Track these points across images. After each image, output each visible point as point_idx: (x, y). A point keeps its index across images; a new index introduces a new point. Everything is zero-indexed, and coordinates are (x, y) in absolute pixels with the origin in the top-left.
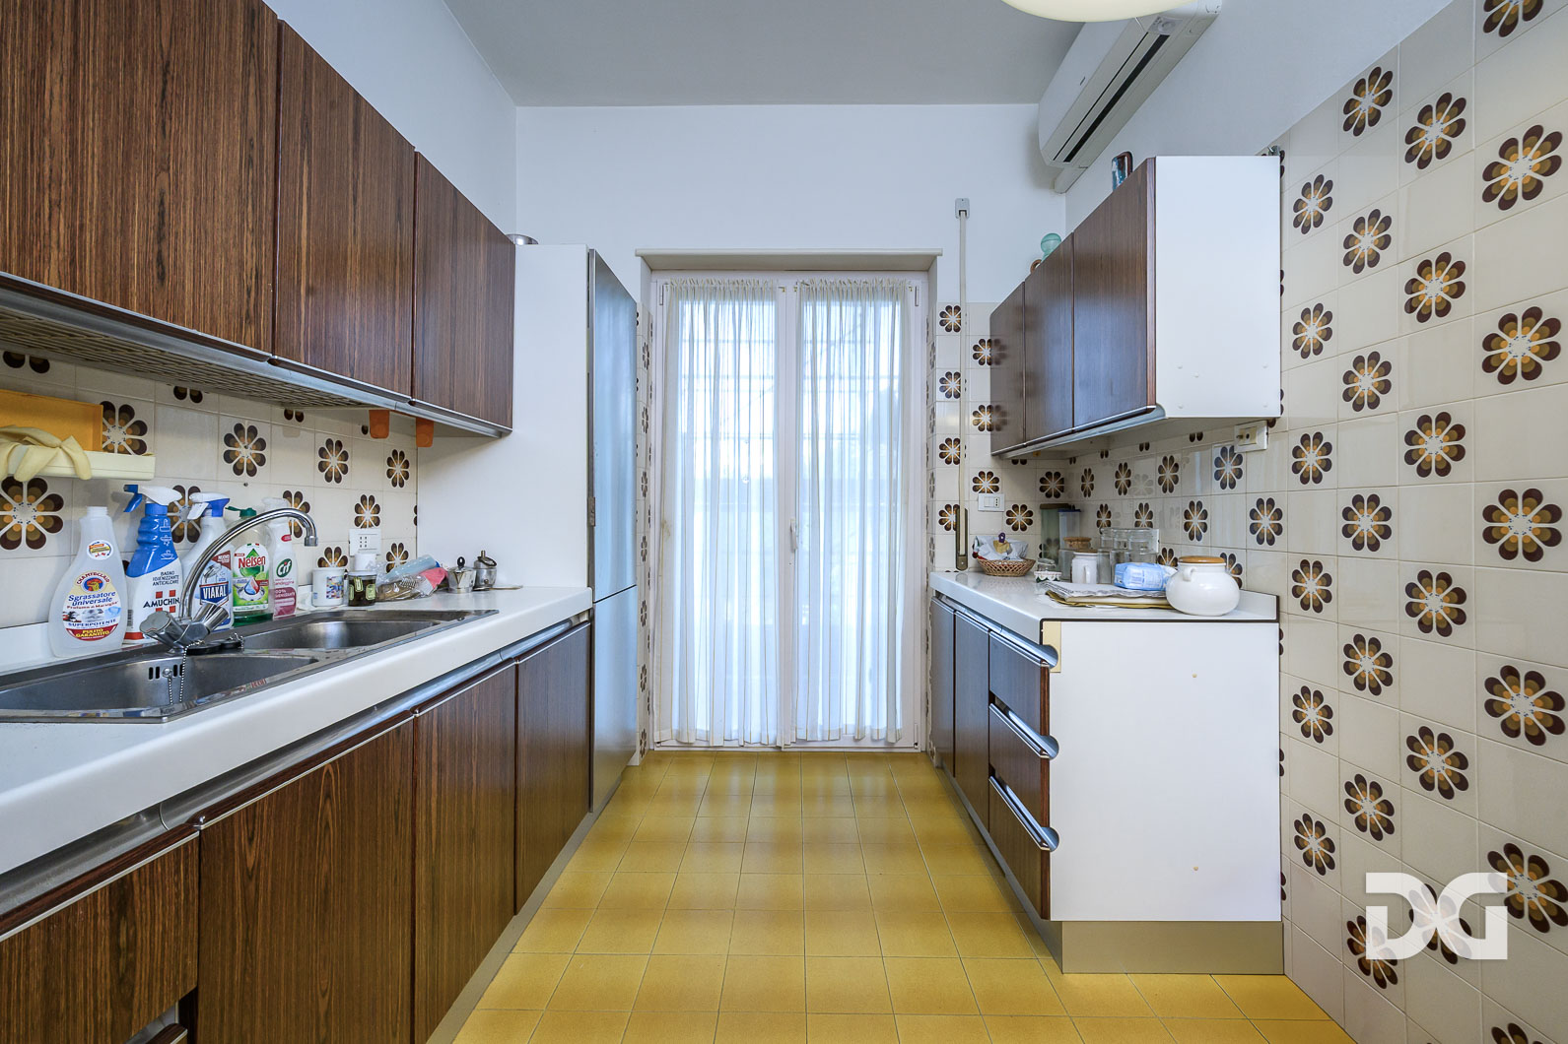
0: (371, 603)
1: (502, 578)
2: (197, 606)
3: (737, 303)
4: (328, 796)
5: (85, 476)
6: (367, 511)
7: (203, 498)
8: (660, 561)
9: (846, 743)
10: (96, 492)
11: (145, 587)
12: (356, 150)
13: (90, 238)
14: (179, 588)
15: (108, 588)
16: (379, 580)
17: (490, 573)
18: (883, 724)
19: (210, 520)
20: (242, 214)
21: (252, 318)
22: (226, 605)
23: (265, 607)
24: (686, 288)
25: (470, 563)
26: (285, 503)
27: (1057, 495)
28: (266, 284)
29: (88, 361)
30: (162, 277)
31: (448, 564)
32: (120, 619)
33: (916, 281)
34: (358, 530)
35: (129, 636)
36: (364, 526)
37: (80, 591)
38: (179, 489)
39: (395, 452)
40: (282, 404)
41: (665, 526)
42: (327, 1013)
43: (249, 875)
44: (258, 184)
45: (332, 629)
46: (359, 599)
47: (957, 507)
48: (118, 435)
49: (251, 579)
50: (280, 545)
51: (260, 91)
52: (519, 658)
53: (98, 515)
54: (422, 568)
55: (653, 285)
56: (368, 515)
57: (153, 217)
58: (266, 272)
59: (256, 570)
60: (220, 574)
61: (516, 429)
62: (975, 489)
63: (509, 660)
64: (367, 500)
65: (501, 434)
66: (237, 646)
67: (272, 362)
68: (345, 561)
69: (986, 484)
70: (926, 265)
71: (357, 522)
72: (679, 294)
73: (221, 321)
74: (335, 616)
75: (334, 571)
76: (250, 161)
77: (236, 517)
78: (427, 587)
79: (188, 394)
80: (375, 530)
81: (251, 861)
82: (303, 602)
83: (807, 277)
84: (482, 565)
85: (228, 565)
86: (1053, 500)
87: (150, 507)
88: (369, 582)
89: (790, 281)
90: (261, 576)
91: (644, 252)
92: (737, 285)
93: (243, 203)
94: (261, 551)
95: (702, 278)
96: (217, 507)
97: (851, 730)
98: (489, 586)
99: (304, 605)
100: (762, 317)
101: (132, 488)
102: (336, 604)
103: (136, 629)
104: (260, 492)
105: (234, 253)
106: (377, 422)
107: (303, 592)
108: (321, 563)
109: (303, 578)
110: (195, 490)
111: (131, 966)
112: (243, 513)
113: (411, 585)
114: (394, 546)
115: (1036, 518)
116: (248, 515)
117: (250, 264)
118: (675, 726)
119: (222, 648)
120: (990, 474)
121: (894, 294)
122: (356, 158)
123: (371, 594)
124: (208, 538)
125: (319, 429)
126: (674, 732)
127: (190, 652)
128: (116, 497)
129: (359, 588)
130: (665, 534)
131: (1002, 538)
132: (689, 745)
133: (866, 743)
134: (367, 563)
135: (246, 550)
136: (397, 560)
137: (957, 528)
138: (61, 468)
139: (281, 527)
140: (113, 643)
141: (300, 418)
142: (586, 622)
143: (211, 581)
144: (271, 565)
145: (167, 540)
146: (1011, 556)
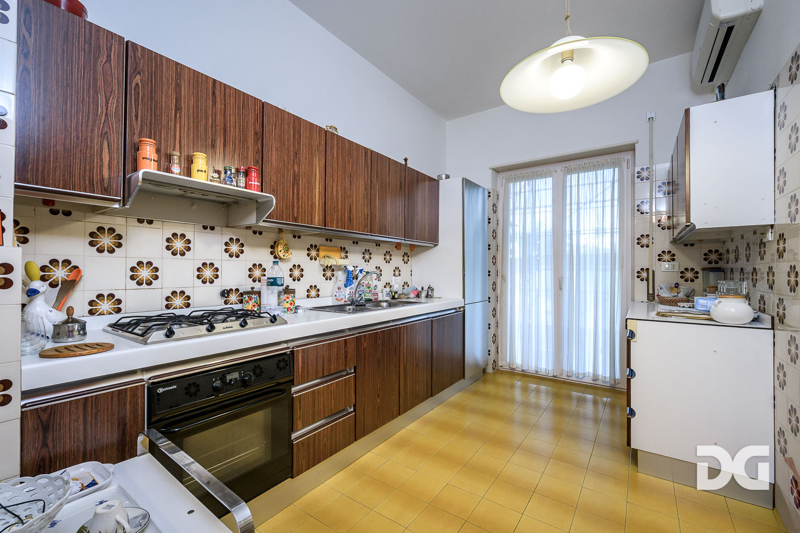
0: (396, 299)
1: (436, 294)
2: (357, 295)
3: (534, 181)
4: (379, 338)
5: (338, 265)
6: (397, 271)
7: (358, 269)
8: (501, 292)
9: (588, 380)
10: (339, 268)
11: (348, 290)
12: (389, 174)
13: (340, 216)
14: (354, 291)
15: (342, 290)
16: (399, 292)
17: (432, 292)
18: (608, 375)
19: (360, 274)
20: (364, 201)
21: (366, 226)
22: (363, 296)
23: (371, 297)
24: (512, 178)
25: (426, 288)
26: (375, 270)
27: (717, 262)
28: (369, 216)
29: (338, 239)
30: (350, 221)
31: (420, 289)
32: (344, 297)
33: (628, 156)
34: (394, 277)
35: (345, 301)
36: (396, 276)
37: (337, 290)
38: (354, 266)
39: (405, 253)
40: (375, 242)
41: (504, 278)
42: (379, 388)
43: (365, 349)
44: (367, 194)
45: (385, 304)
46: (393, 298)
47: (648, 269)
48: (343, 255)
49: (368, 290)
50: (374, 281)
51: (367, 170)
52: (433, 318)
53: (340, 273)
54: (412, 290)
55: (499, 178)
56: (397, 273)
57: (349, 209)
58: (369, 214)
59: (369, 287)
60: (362, 288)
61: (440, 244)
62: (659, 260)
63: (430, 318)
64: (397, 268)
65: (435, 246)
66: (364, 305)
67: (371, 235)
68: (391, 286)
69: (666, 257)
70: (631, 148)
71: (394, 275)
72: (508, 180)
73: (361, 228)
74: (386, 301)
75: (388, 289)
76: (366, 188)
77: (365, 273)
78: (412, 295)
79: (355, 242)
80: (399, 277)
81: (365, 346)
82: (380, 297)
83: (567, 164)
84: (430, 290)
85: (363, 286)
86: (713, 265)
87: (348, 271)
88: (396, 293)
89: (559, 167)
90: (370, 289)
91: (493, 167)
92: (534, 173)
93: (364, 199)
94: (370, 283)
95: (518, 172)
96: (361, 271)
97: (591, 375)
98: (431, 297)
99: (380, 298)
100: (544, 186)
101: (345, 267)
102: (388, 298)
103: (346, 300)
104: (370, 267)
105: (363, 211)
106: (398, 246)
107: (380, 295)
108: (385, 287)
109: (380, 291)
110: (357, 267)
111: (347, 355)
112: (366, 272)
113: (408, 295)
114: (405, 283)
115: (700, 275)
116: (367, 273)
117: (366, 213)
118: (508, 361)
119: (362, 305)
120: (669, 252)
121: (613, 165)
122: (389, 176)
123: (396, 297)
124: (359, 279)
125: (384, 249)
126: (508, 363)
127: (356, 306)
128: (343, 269)
129: (393, 294)
130: (503, 281)
131: (677, 285)
132: (514, 369)
133: (600, 382)
134: (397, 287)
135: (367, 282)
136: (406, 287)
137: (647, 280)
138: (334, 263)
139: (375, 276)
140: (342, 303)
141: (379, 246)
142: (462, 311)
143: (360, 290)
144: (372, 286)
145: (351, 279)
146: (679, 295)
